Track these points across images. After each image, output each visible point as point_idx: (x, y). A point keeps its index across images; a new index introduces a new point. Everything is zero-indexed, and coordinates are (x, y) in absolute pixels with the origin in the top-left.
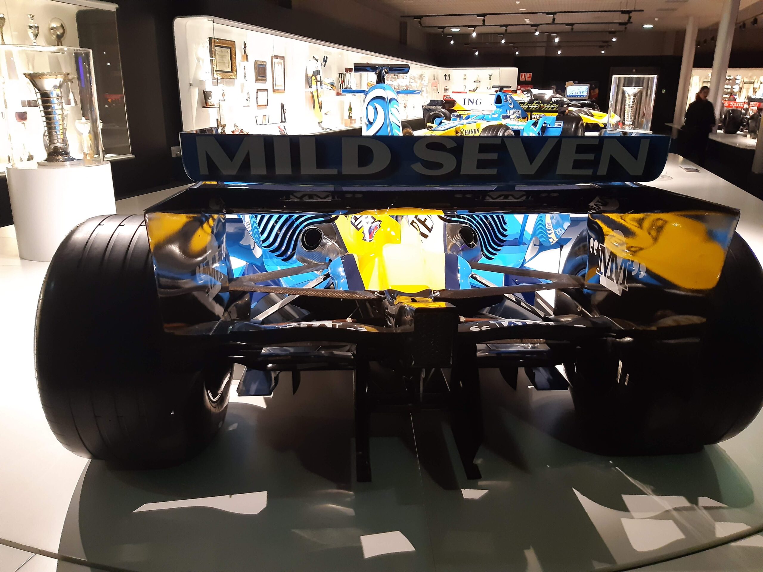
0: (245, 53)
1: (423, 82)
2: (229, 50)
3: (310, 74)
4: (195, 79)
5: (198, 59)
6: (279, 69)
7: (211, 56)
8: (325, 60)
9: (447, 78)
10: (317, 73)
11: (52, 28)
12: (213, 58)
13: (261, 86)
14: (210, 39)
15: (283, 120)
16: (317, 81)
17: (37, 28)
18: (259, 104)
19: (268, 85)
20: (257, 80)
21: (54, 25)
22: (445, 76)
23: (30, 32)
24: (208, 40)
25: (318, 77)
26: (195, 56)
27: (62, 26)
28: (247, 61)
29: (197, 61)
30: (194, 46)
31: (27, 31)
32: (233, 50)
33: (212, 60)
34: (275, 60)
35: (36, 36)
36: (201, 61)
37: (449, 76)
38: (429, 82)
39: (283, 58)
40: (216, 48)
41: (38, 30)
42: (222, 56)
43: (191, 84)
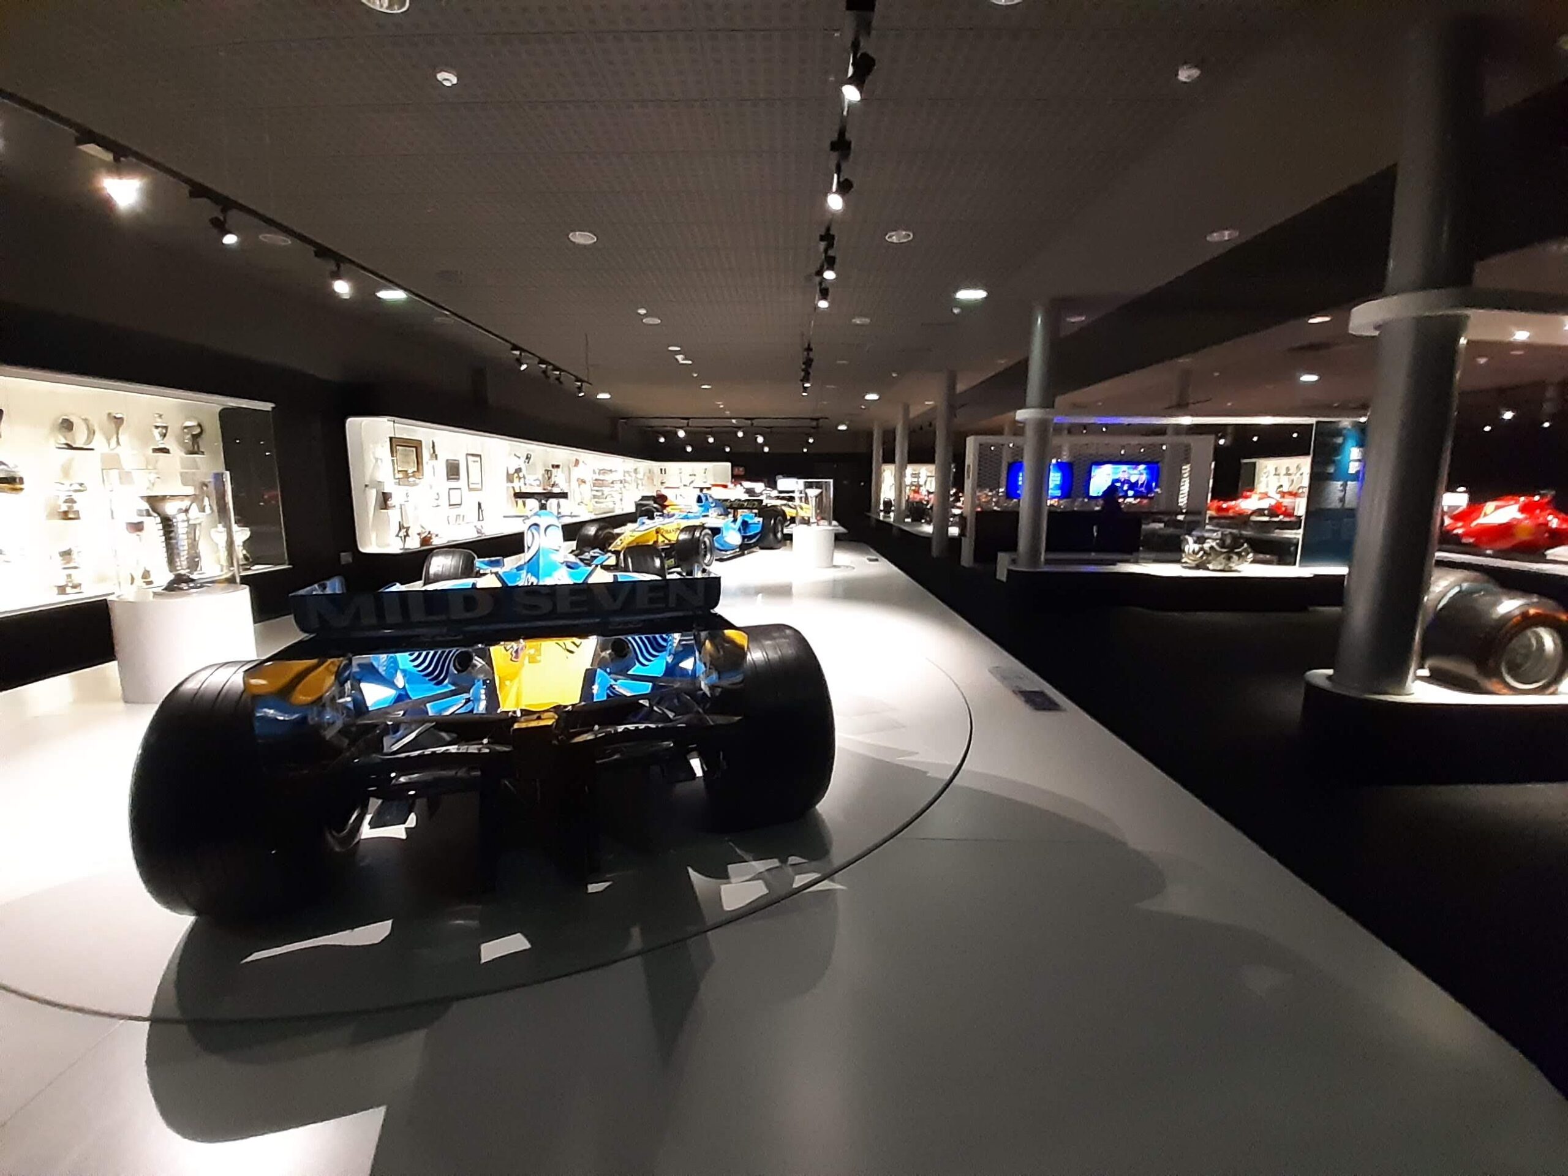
0: (434, 452)
1: (638, 476)
2: (414, 449)
3: (512, 471)
4: (372, 481)
5: (377, 459)
6: (474, 468)
7: (392, 456)
8: (528, 458)
9: (663, 471)
10: (518, 470)
11: (186, 427)
12: (395, 458)
13: (453, 484)
14: (391, 439)
15: (481, 518)
16: (520, 478)
17: (166, 428)
18: (451, 503)
19: (462, 482)
20: (448, 479)
21: (188, 424)
22: (661, 470)
23: (156, 432)
24: (388, 439)
25: (521, 475)
26: (372, 456)
27: (200, 425)
28: (436, 459)
29: (374, 461)
30: (371, 446)
31: (151, 431)
32: (419, 450)
33: (393, 460)
34: (470, 458)
35: (164, 435)
36: (379, 461)
37: (665, 470)
38: (644, 475)
39: (480, 456)
40: (398, 447)
41: (167, 431)
42: (406, 455)
43: (366, 486)
